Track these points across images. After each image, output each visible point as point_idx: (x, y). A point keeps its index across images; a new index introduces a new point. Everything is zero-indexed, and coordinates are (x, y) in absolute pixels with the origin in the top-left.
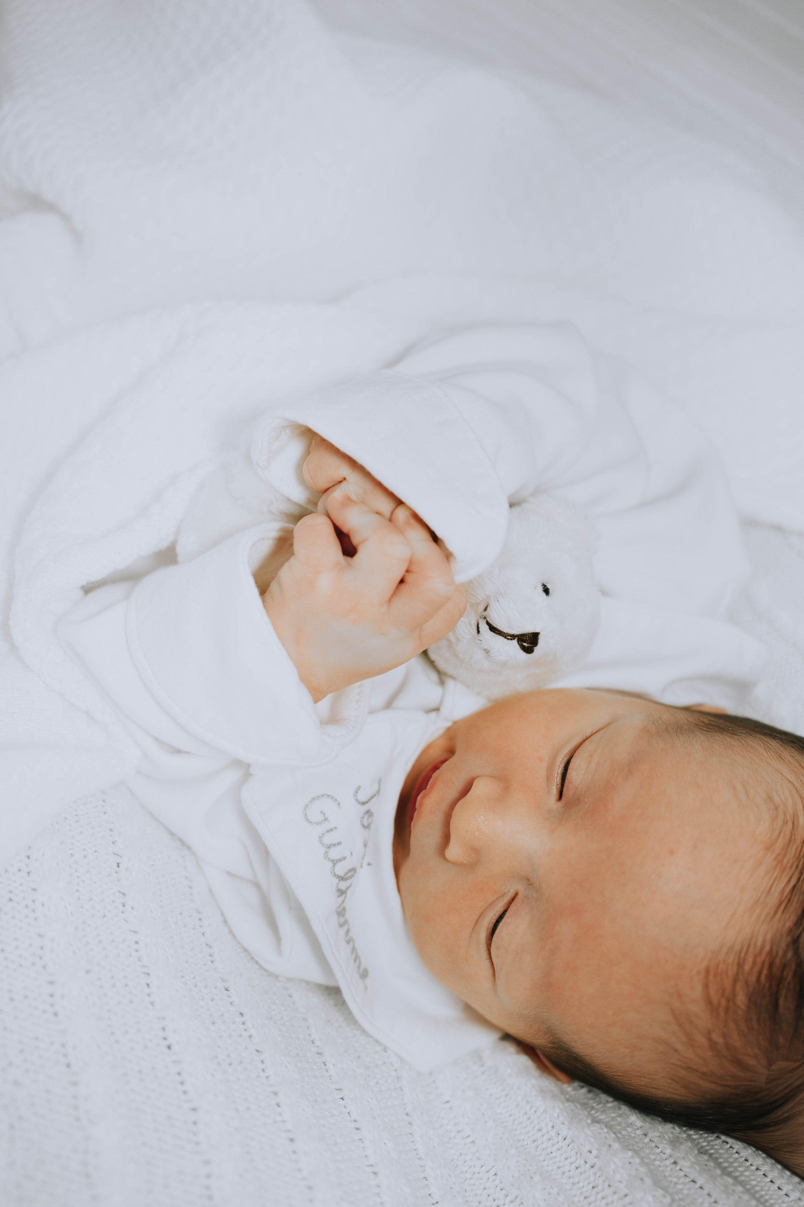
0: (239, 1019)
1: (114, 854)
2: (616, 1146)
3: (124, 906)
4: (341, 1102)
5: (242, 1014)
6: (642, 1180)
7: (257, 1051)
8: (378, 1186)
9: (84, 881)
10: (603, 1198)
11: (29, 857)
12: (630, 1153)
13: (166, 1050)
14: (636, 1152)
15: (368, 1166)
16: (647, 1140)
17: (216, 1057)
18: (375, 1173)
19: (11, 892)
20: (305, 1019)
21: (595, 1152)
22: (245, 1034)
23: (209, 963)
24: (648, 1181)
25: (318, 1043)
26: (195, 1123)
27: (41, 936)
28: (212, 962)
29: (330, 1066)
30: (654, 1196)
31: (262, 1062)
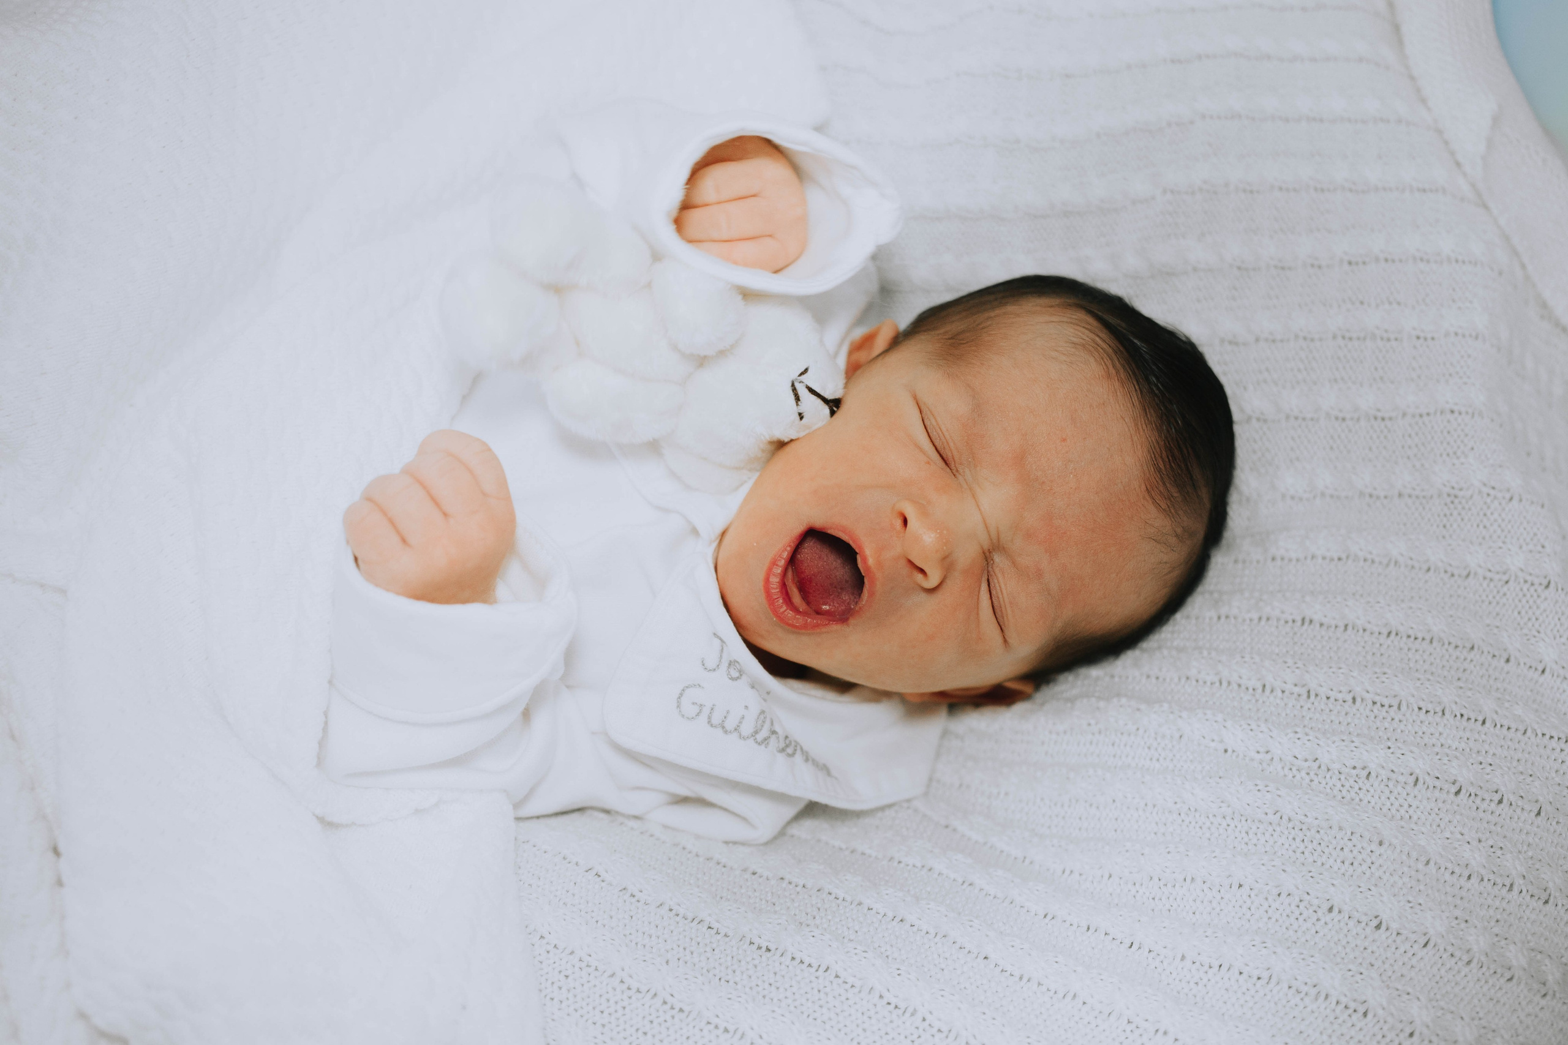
0: (784, 884)
1: (587, 871)
2: (1102, 704)
3: (634, 896)
4: (902, 865)
5: (782, 879)
6: (1138, 710)
7: (818, 891)
8: (981, 890)
9: (593, 911)
10: (1125, 745)
11: (542, 937)
12: (1115, 700)
13: (769, 954)
14: (1118, 695)
15: (962, 884)
16: (1117, 679)
17: (801, 924)
18: (970, 885)
19: (560, 972)
20: (819, 841)
21: (1093, 722)
22: (799, 889)
23: (724, 870)
24: (1143, 707)
25: (844, 846)
26: (837, 976)
27: (613, 975)
28: (724, 867)
29: (868, 851)
30: (1155, 712)
31: (830, 894)
